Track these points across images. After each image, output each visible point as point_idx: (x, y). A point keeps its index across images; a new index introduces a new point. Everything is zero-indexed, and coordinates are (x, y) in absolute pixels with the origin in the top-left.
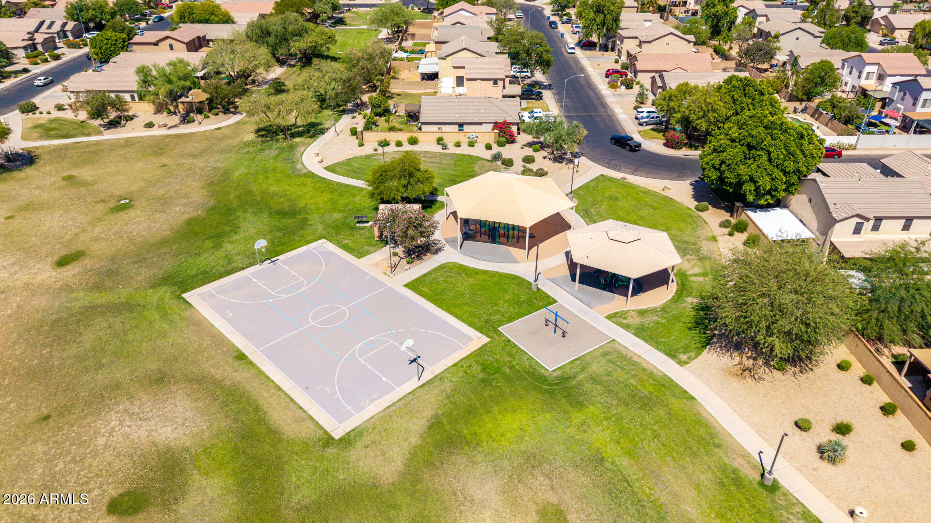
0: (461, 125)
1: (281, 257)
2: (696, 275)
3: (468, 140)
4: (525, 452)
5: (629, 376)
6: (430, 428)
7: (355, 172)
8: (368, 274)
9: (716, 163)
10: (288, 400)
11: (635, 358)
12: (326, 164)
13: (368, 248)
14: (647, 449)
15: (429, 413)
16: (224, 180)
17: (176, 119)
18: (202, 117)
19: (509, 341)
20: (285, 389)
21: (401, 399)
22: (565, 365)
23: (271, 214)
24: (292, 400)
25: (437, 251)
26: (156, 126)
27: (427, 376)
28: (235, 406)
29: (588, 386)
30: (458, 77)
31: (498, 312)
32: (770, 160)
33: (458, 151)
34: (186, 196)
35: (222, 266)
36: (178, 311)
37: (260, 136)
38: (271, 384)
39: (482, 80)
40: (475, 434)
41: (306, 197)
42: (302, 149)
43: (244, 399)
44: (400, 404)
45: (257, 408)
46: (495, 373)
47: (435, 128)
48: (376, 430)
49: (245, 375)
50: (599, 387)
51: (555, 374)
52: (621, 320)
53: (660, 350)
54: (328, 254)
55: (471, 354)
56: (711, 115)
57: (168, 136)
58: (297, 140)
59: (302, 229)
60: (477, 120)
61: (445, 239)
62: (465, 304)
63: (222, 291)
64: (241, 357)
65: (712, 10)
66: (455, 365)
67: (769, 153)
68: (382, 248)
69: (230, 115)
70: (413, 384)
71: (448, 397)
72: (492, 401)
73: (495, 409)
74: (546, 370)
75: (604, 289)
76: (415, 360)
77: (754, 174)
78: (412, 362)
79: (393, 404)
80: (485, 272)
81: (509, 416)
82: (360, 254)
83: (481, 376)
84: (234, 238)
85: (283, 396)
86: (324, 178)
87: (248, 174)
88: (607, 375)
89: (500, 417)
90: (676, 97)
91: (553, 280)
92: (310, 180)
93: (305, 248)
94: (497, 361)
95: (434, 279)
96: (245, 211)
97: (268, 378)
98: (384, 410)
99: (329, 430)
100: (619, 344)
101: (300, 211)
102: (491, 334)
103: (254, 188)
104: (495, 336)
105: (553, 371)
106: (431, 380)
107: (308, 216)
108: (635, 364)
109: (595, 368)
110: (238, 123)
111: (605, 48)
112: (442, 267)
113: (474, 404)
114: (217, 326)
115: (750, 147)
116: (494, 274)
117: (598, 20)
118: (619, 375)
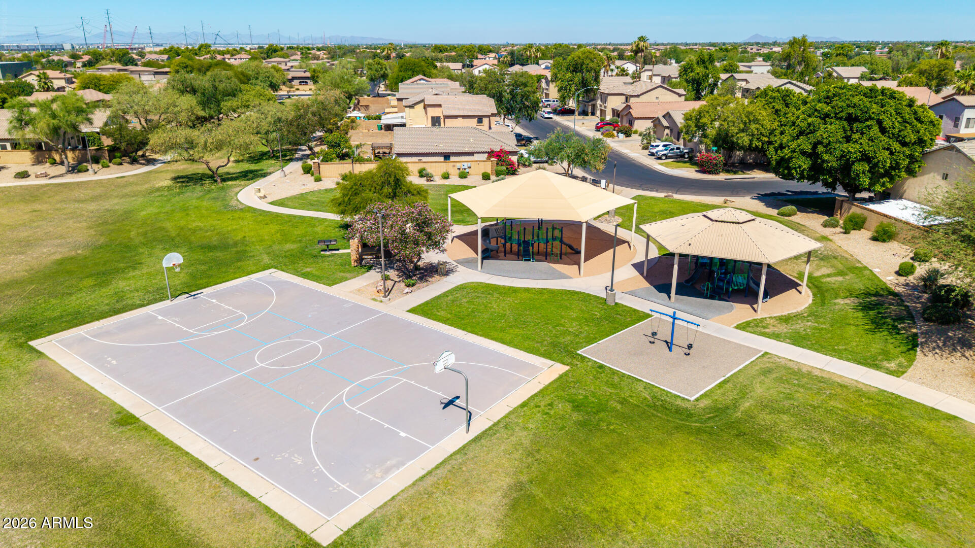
0: (447, 156)
1: (205, 291)
3: (458, 171)
5: (823, 397)
6: (514, 506)
7: (311, 205)
8: (348, 302)
10: (217, 482)
11: (817, 373)
12: (271, 199)
13: (342, 274)
15: (504, 481)
16: (123, 220)
17: (62, 169)
18: (100, 166)
19: (601, 367)
20: (211, 464)
21: (444, 462)
22: (711, 391)
23: (191, 249)
24: (226, 482)
25: (447, 273)
26: (33, 176)
27: (480, 424)
28: (106, 503)
29: (765, 418)
31: (567, 333)
34: (61, 237)
35: (107, 304)
36: (16, 363)
37: (178, 182)
38: (185, 458)
40: (605, 510)
41: (243, 229)
42: (237, 189)
43: (125, 490)
44: (443, 471)
45: (152, 503)
46: (598, 411)
47: (415, 159)
48: (406, 521)
49: (131, 448)
50: (785, 418)
51: (701, 405)
52: (762, 329)
53: (848, 360)
54: (280, 286)
55: (546, 388)
57: (47, 185)
58: (230, 183)
59: (239, 260)
60: (466, 150)
61: (455, 261)
62: (511, 327)
63: (107, 333)
64: (126, 420)
66: (523, 405)
67: (880, 122)
68: (364, 273)
69: (138, 166)
70: (459, 437)
71: (530, 454)
72: (613, 453)
73: (623, 464)
74: (684, 399)
76: (451, 402)
78: (447, 405)
79: (430, 473)
80: (527, 290)
81: (654, 474)
82: (331, 282)
83: (576, 416)
84: (131, 274)
85: (209, 477)
86: (268, 212)
87: (159, 213)
88: (787, 398)
89: (639, 477)
92: (248, 215)
93: (245, 279)
94: (594, 394)
95: (453, 301)
96: (152, 248)
97: (178, 448)
98: (414, 484)
99: (306, 529)
100: (779, 357)
101: (235, 244)
102: (566, 360)
103: (168, 225)
104: (576, 362)
105: (697, 400)
106: (490, 428)
107: (248, 248)
108: (821, 380)
109: (760, 390)
110: (150, 172)
111: (584, 113)
112: (462, 288)
113: (583, 461)
114: (85, 379)
116: (541, 291)
118: (801, 396)
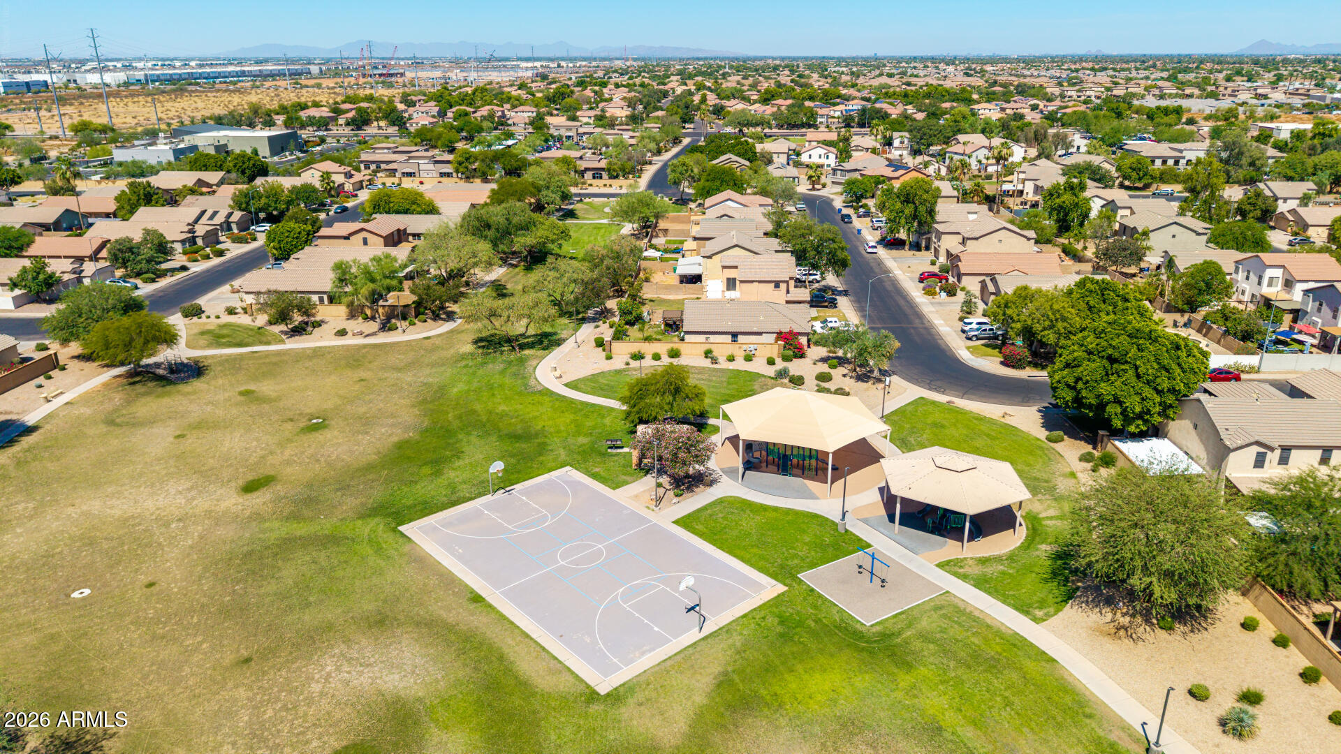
0: (735, 335)
1: (518, 487)
2: (1051, 518)
3: (743, 354)
4: (840, 717)
5: (969, 633)
6: (719, 685)
7: (602, 389)
8: (626, 508)
9: (1071, 381)
10: (538, 649)
11: (976, 613)
12: (566, 380)
13: (624, 477)
14: (997, 718)
15: (716, 669)
16: (439, 398)
17: (374, 326)
18: (407, 323)
19: (812, 590)
20: (534, 636)
21: (680, 652)
22: (886, 620)
23: (501, 438)
24: (544, 649)
25: (711, 483)
26: (350, 334)
27: (709, 628)
28: (475, 654)
29: (917, 645)
30: (728, 279)
31: (795, 556)
32: (1138, 376)
33: (731, 366)
34: (392, 416)
35: (445, 496)
36: (395, 546)
37: (479, 347)
38: (517, 631)
39: (760, 282)
40: (776, 695)
41: (543, 418)
42: (534, 363)
43: (484, 648)
44: (679, 658)
45: (502, 657)
46: (797, 627)
47: (702, 338)
48: (651, 686)
49: (485, 620)
50: (931, 646)
51: (874, 630)
52: (957, 569)
53: (1009, 605)
54: (575, 485)
55: (764, 604)
56: (1060, 325)
57: (365, 346)
58: (527, 352)
59: (541, 454)
60: (755, 329)
61: (721, 469)
62: (752, 546)
63: (448, 524)
64: (477, 599)
65: (1057, 201)
66: (744, 616)
67: (1137, 368)
68: (642, 477)
69: (440, 322)
70: (693, 636)
71: (738, 653)
72: (795, 658)
73: (800, 668)
74: (863, 624)
75: (932, 532)
76: (692, 608)
77: (1119, 393)
78: (689, 610)
79: (670, 658)
80: (776, 509)
81: (818, 676)
82: (615, 485)
83: (779, 629)
84: (457, 464)
85: (534, 645)
86: (564, 397)
87: (469, 391)
88: (941, 632)
89: (806, 677)
90: (1014, 303)
91: (865, 521)
92: (546, 399)
93: (546, 477)
94: (798, 613)
95: (711, 516)
96: (469, 434)
97: (512, 623)
98: (659, 664)
99: (592, 684)
100: (955, 596)
101: (536, 435)
102: (788, 581)
103: (478, 407)
104: (794, 584)
105: (872, 626)
106: (716, 632)
107: (547, 440)
108: (976, 619)
109: (924, 623)
110: (452, 331)
111: (916, 247)
112: (720, 501)
113: (773, 661)
114: (445, 563)
115: (1112, 360)
116: (788, 511)
117: (907, 212)
118: (955, 632)
